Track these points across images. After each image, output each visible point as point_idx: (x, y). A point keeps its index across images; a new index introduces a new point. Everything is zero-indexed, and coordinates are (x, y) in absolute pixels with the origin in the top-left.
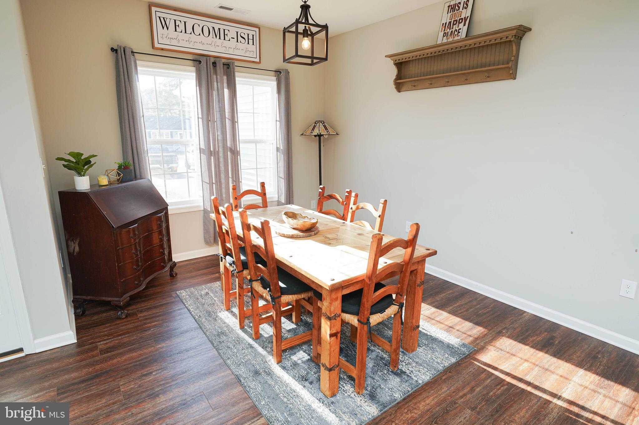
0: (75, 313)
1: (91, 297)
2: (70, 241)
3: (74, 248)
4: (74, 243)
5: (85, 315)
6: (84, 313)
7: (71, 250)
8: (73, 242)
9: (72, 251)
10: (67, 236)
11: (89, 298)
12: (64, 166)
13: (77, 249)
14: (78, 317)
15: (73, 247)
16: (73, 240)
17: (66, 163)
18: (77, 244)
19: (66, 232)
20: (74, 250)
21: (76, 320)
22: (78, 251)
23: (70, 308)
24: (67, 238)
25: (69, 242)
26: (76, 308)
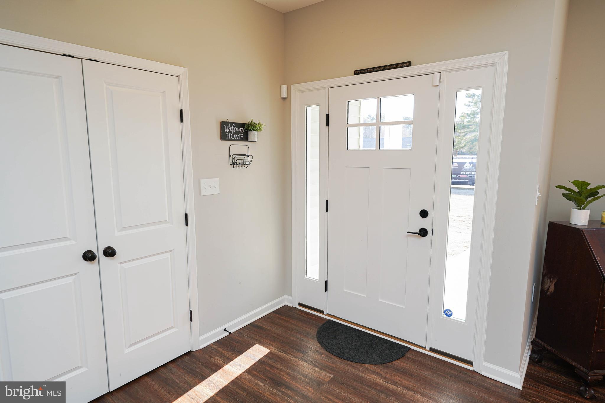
0: (531, 356)
1: (553, 349)
2: (547, 277)
3: (549, 287)
4: (551, 281)
5: (540, 364)
6: (540, 361)
7: (546, 286)
8: (549, 280)
9: (546, 289)
10: (545, 271)
11: (550, 348)
12: (564, 195)
13: (552, 289)
14: (532, 361)
15: (548, 285)
16: (550, 278)
17: (566, 192)
18: (553, 284)
19: (545, 267)
20: (548, 289)
21: (529, 364)
22: (553, 291)
23: (527, 348)
24: (544, 273)
25: (546, 279)
26: (533, 351)
